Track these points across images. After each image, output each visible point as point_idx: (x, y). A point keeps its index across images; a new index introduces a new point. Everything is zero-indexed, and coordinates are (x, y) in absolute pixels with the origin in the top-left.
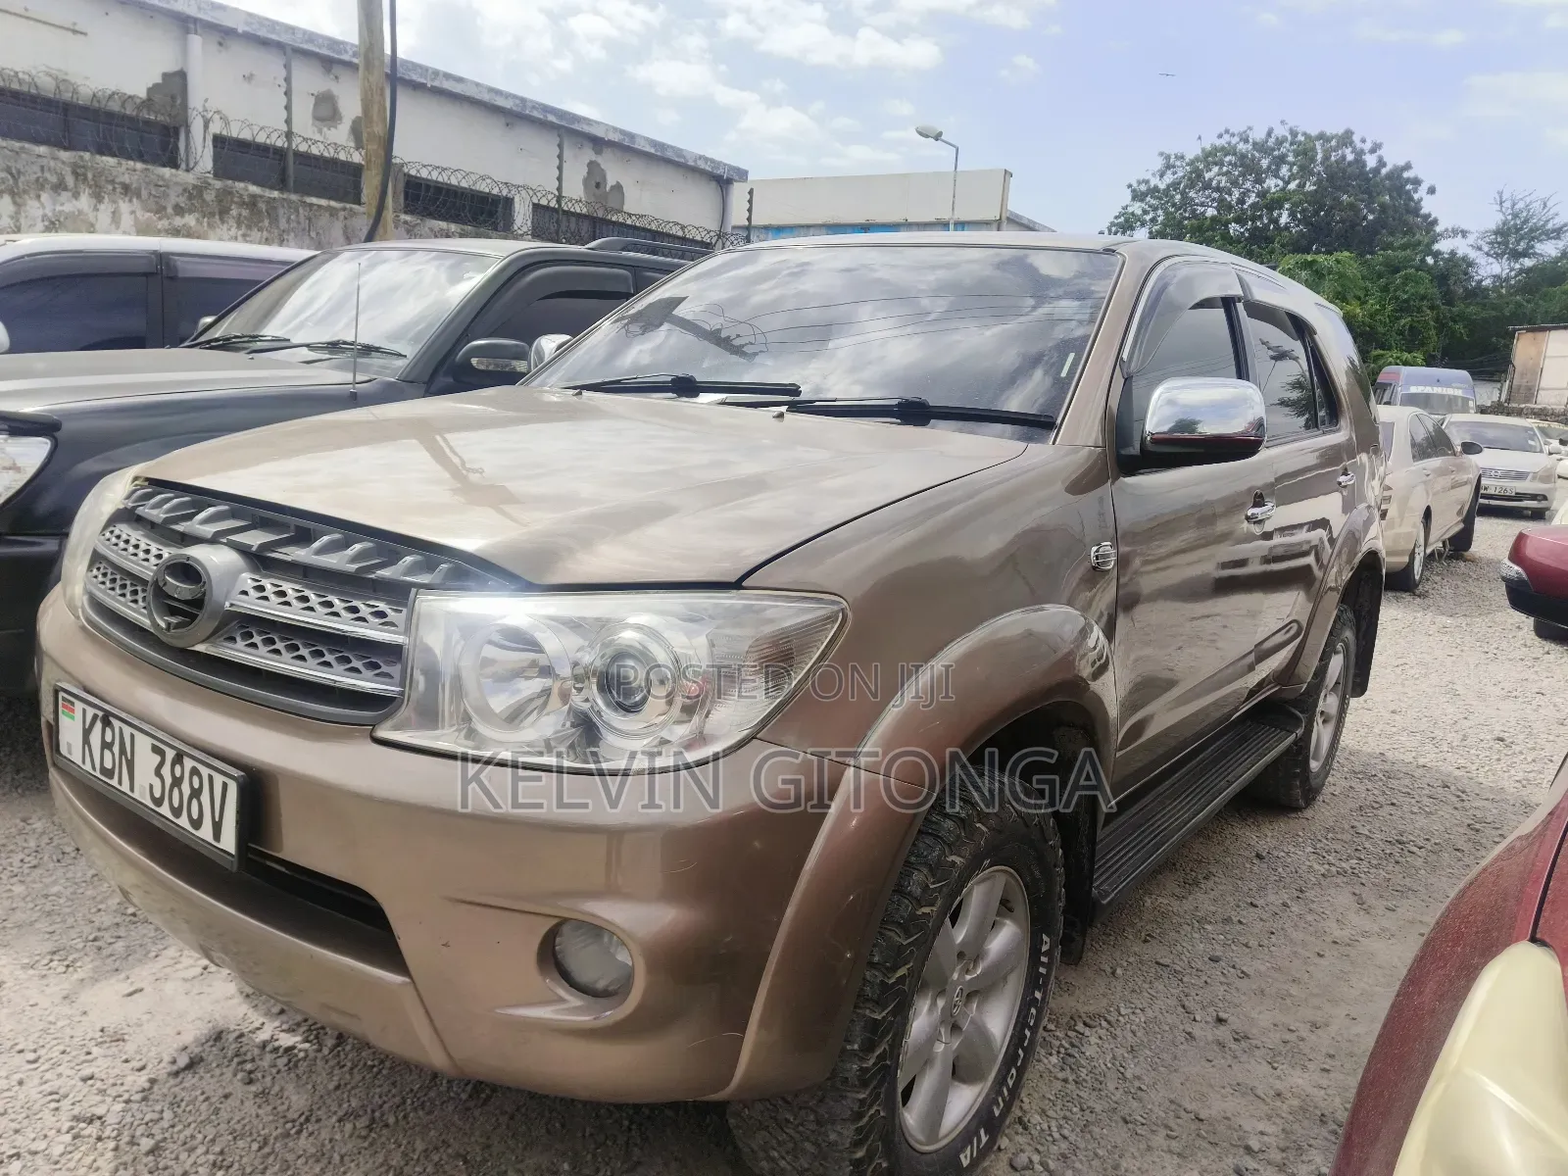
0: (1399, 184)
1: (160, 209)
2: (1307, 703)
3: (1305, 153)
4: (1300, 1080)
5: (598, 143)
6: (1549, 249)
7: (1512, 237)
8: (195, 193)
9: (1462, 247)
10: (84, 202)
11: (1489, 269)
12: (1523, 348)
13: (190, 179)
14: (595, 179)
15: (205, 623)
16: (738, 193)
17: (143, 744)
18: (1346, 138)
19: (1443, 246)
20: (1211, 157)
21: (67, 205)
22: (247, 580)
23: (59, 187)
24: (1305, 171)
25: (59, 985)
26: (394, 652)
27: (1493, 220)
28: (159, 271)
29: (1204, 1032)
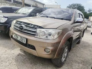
0: (83, 7)
1: (10, 4)
2: (80, 38)
3: (77, 5)
4: (81, 59)
5: (36, 2)
6: (91, 11)
7: (89, 11)
8: (12, 4)
9: (86, 11)
10: (6, 4)
11: (88, 13)
12: (90, 17)
13: (12, 3)
14: (36, 4)
15: (23, 30)
16: (44, 5)
17: (19, 37)
18: (80, 4)
19: (85, 11)
20: (72, 5)
21: (4, 4)
22: (25, 27)
23: (4, 3)
24: (77, 6)
25: (10, 50)
26: (36, 32)
27: (88, 10)
28: (11, 8)
29: (75, 56)
